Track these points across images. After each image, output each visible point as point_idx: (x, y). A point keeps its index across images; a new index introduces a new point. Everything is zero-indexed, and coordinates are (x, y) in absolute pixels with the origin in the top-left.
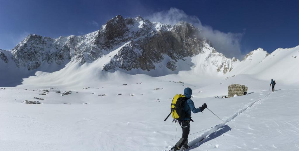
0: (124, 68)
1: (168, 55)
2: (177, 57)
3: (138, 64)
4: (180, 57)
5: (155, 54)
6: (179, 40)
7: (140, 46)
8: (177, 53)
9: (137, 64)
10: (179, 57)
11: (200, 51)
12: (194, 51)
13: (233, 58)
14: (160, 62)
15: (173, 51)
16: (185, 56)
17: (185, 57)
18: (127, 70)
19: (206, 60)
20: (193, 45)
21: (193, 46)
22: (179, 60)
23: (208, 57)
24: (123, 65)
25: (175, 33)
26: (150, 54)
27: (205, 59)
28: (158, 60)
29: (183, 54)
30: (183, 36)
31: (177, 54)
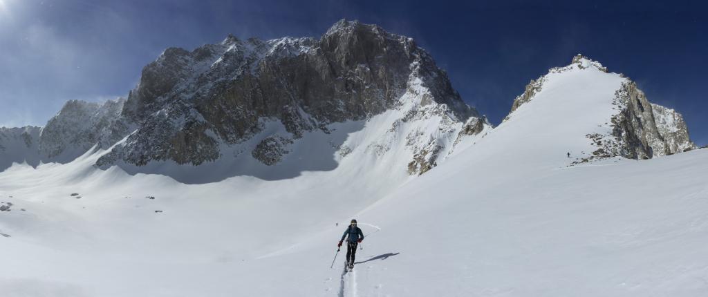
0: (133, 160)
1: (280, 121)
2: (311, 124)
3: (169, 150)
4: (317, 124)
5: (234, 122)
6: (325, 74)
7: (197, 108)
8: (313, 111)
9: (166, 151)
10: (315, 125)
11: (390, 101)
12: (370, 103)
13: (471, 120)
14: (244, 140)
15: (305, 107)
16: (333, 120)
17: (336, 123)
18: (137, 165)
19: (392, 130)
20: (367, 85)
21: (367, 87)
22: (314, 131)
23: (404, 120)
24: (132, 154)
25: (315, 56)
26: (221, 123)
27: (391, 127)
28: (241, 135)
29: (330, 115)
30: (340, 61)
31: (314, 116)
